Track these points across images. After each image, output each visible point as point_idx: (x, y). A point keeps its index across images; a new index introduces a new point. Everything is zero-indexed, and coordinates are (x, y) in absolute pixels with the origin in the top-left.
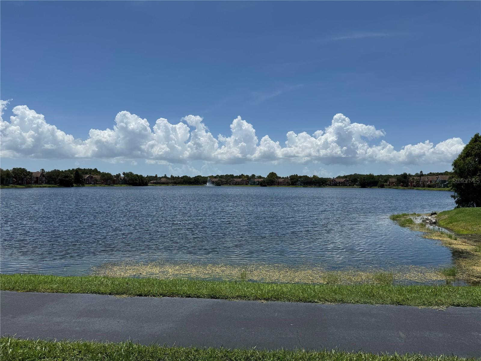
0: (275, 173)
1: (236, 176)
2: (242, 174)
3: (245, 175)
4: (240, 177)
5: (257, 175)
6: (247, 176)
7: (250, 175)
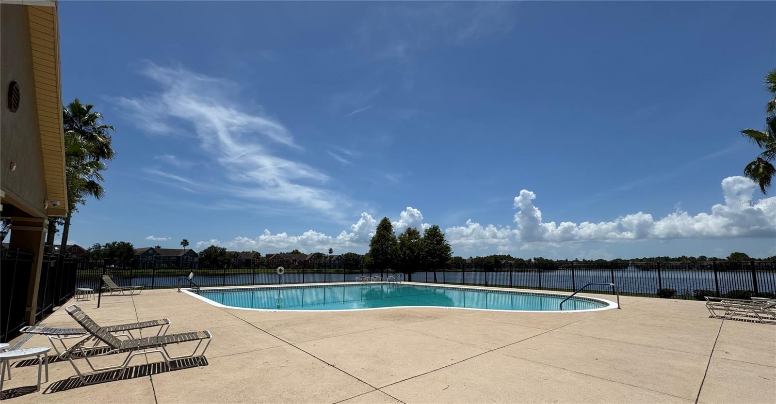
1: (673, 259)
2: (684, 256)
3: (688, 257)
4: (679, 259)
5: (709, 256)
6: (692, 258)
7: (697, 256)
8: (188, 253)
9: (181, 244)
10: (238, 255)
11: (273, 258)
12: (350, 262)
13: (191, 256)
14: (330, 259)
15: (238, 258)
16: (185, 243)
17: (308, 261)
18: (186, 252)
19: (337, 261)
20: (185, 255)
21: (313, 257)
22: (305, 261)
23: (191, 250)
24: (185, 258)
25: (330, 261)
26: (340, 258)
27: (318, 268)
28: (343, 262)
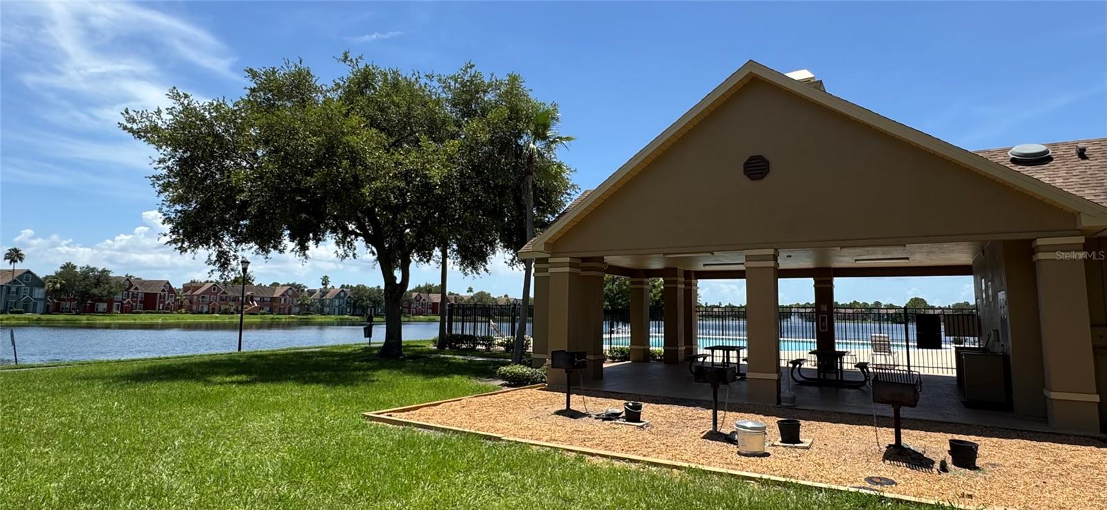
0: (922, 300)
1: (843, 305)
2: (855, 301)
3: (861, 303)
4: (851, 306)
5: (884, 303)
6: (865, 304)
7: (871, 303)
8: (20, 277)
9: (6, 258)
10: (131, 285)
11: (205, 292)
12: (364, 304)
13: (27, 285)
14: (322, 296)
15: (132, 290)
16: (14, 256)
17: (279, 299)
18: (16, 275)
19: (337, 301)
20: (14, 282)
21: (290, 292)
22: (273, 299)
23: (29, 272)
24: (14, 289)
25: (321, 301)
26: (342, 294)
27: (299, 314)
28: (348, 303)
